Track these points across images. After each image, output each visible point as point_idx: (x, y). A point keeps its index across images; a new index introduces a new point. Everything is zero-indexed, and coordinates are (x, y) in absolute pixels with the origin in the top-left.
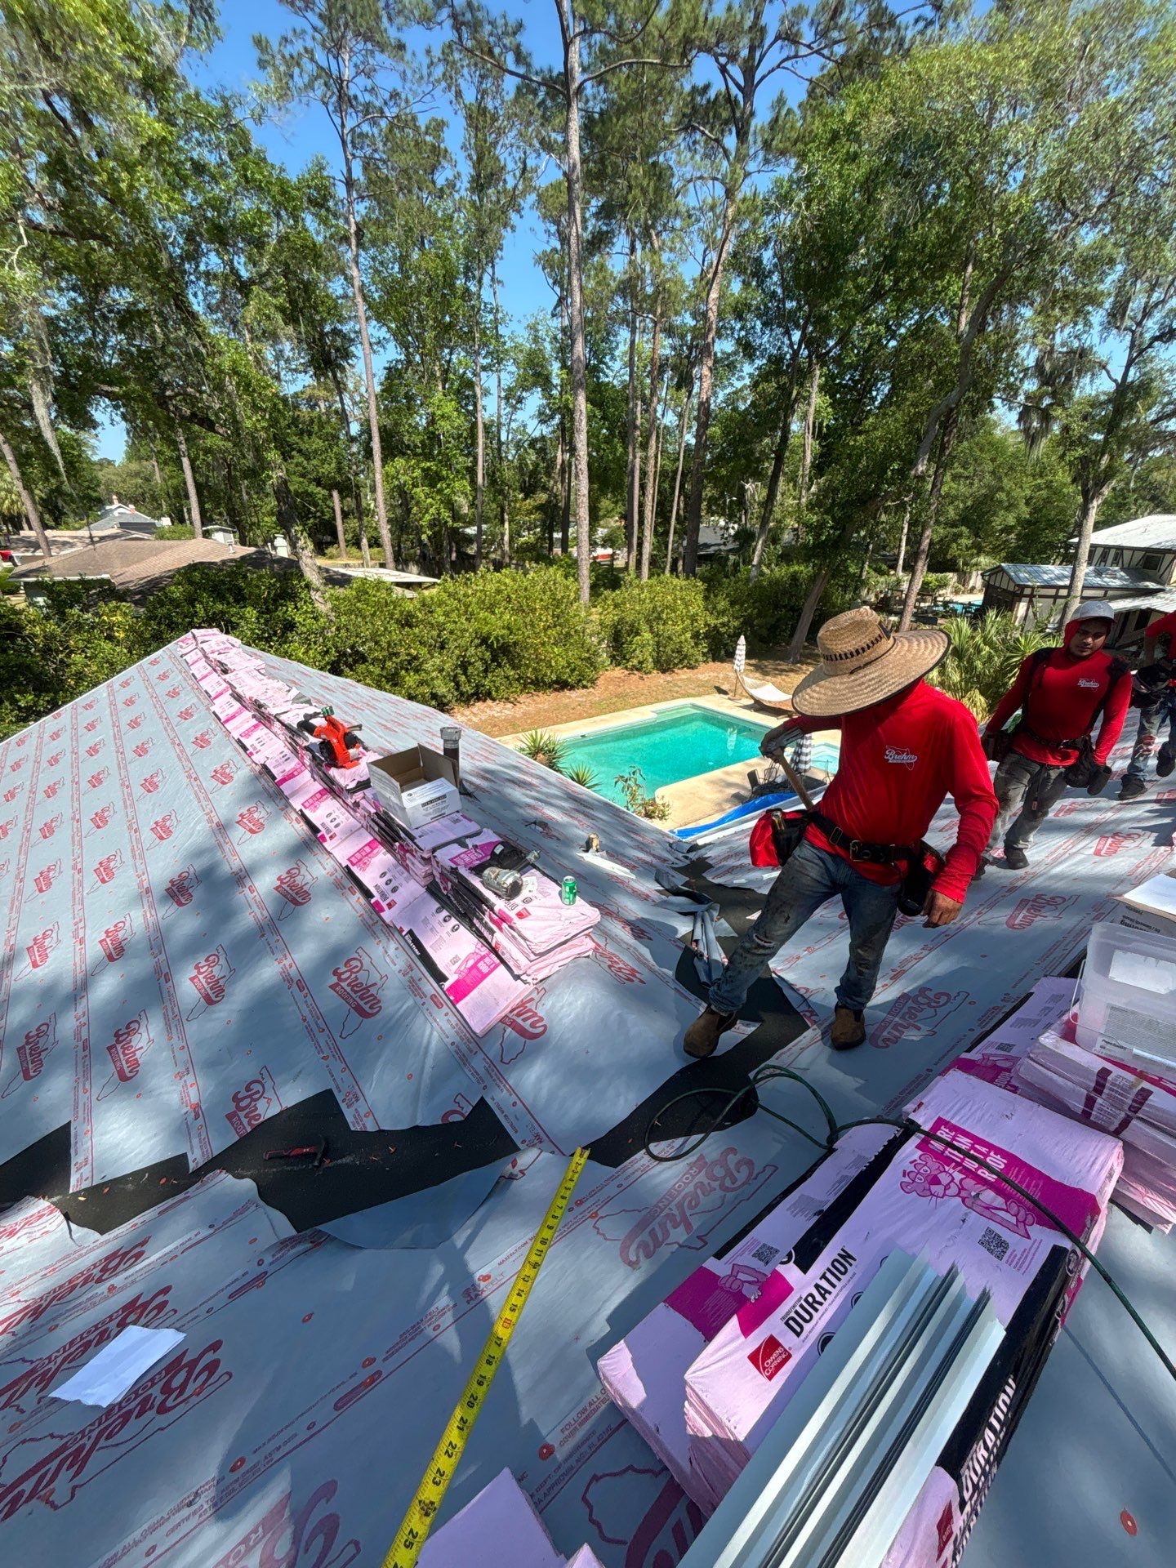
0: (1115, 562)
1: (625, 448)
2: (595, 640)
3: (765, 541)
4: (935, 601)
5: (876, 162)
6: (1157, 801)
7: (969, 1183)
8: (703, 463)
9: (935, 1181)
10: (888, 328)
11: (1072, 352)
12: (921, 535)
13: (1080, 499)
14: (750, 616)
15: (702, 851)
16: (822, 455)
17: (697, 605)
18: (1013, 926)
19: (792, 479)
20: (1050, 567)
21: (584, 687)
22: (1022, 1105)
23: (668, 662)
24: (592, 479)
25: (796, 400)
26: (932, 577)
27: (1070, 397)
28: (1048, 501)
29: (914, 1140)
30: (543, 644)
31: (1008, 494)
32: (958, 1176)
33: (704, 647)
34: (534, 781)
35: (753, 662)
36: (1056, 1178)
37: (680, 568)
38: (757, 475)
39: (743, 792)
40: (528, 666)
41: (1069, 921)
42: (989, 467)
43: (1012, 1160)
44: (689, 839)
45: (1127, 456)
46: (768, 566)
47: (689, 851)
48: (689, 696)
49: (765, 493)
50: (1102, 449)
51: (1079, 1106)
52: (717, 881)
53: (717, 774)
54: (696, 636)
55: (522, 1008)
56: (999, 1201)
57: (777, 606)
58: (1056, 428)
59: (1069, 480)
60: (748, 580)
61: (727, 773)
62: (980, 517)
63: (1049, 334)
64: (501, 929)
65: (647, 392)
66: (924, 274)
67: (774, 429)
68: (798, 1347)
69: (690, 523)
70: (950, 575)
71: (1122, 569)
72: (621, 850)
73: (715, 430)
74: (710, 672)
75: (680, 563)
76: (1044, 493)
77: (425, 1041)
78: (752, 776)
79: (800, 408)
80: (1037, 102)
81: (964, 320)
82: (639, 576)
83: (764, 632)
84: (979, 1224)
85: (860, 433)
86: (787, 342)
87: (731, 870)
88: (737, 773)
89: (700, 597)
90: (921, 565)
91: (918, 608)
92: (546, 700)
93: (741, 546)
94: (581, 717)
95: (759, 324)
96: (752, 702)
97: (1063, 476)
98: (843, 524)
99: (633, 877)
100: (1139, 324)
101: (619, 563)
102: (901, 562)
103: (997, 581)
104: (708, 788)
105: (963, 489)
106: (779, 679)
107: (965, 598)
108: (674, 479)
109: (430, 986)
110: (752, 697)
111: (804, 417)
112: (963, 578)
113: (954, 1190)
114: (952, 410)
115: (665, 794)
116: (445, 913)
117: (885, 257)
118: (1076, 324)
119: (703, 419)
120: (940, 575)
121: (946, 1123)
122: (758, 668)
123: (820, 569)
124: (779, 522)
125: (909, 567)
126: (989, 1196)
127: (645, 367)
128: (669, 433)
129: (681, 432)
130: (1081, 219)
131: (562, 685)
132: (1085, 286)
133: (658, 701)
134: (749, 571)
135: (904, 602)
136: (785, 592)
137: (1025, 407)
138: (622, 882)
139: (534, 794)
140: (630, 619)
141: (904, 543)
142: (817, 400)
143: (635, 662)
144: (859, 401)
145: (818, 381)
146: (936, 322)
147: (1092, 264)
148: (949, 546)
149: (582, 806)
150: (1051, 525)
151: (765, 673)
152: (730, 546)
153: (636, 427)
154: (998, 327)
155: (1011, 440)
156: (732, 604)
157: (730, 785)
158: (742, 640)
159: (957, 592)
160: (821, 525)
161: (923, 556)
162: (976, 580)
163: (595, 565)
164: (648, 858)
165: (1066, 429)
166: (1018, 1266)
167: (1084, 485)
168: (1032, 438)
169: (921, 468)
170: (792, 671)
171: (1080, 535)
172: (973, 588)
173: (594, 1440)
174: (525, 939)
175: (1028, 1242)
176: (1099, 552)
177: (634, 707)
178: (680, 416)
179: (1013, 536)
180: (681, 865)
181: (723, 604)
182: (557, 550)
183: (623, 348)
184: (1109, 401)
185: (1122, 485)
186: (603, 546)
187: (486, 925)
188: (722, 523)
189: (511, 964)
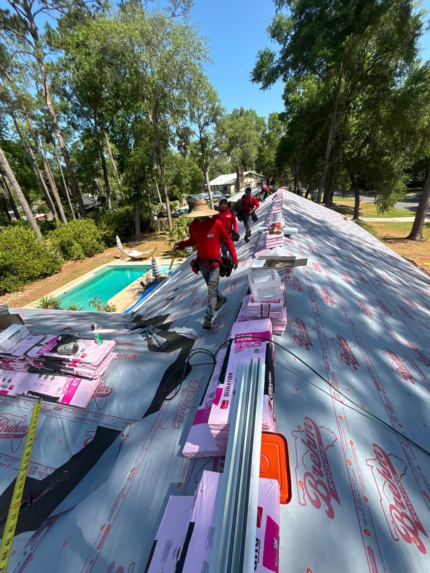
0: (218, 190)
1: (32, 169)
2: (53, 252)
3: (111, 199)
4: (175, 210)
5: (98, 58)
6: (249, 249)
7: (248, 343)
8: (73, 173)
9: (241, 347)
10: (126, 119)
11: (184, 128)
12: (164, 190)
13: (203, 173)
14: (116, 227)
15: (137, 313)
16: (120, 166)
17: (94, 228)
18: (232, 290)
19: (112, 176)
20: (203, 194)
21: (56, 273)
22: (250, 322)
23: (91, 252)
24: (21, 184)
25: (102, 146)
26: (172, 203)
27: (190, 142)
28: (195, 174)
29: (233, 342)
30: (27, 261)
31: (184, 173)
32: (245, 343)
33: (103, 244)
34: (53, 316)
35: (124, 244)
36: (262, 332)
37: (80, 216)
38: (98, 175)
39: (141, 290)
40: (23, 272)
41: (243, 283)
42: (175, 165)
43: (253, 334)
44: (130, 312)
45: (209, 159)
46: (116, 209)
47: (132, 315)
48: (105, 263)
49: (104, 182)
50: (203, 157)
51: (260, 316)
52: (147, 319)
53: (129, 287)
54: (98, 240)
55: (99, 388)
56: (254, 343)
57: (125, 222)
58: (189, 152)
59: (198, 167)
60: (110, 215)
61: (132, 286)
62: (178, 181)
63: (177, 122)
64: (76, 366)
65: (33, 144)
66: (131, 100)
67: (98, 157)
68: (229, 399)
69: (77, 197)
70: (177, 201)
71: (220, 191)
72: (106, 325)
73: (73, 159)
74: (109, 252)
75: (79, 214)
76: (193, 172)
77: (60, 425)
78: (142, 283)
79: (105, 149)
80: (146, 46)
81: (150, 117)
82: (62, 221)
83: (124, 232)
84: (252, 349)
85: (131, 157)
86: (90, 124)
87: (150, 314)
88: (136, 284)
89: (94, 225)
90: (167, 199)
91: (171, 214)
92: (39, 285)
93: (102, 203)
94: (60, 286)
95: (75, 116)
96: (130, 258)
97: (196, 166)
98: (137, 189)
99: (117, 330)
100: (199, 120)
101: (50, 219)
102: (160, 200)
103: (190, 201)
104: (127, 293)
105: (170, 173)
106: (137, 248)
107: (184, 208)
108: (62, 181)
109: (51, 405)
110: (130, 257)
111: (108, 152)
112: (181, 202)
113: (245, 346)
114: (158, 147)
115: (111, 302)
116: (44, 376)
117: (115, 93)
118: (183, 120)
119: (66, 155)
120: (174, 202)
121: (238, 335)
122: (127, 246)
123: (135, 206)
124: (113, 192)
125: (164, 201)
126: (252, 343)
127: (27, 133)
128: (51, 162)
129: (57, 161)
130: (172, 87)
131: (45, 275)
132: (181, 108)
133: (93, 269)
134: (109, 212)
135: (167, 213)
136: (126, 217)
137: (178, 145)
138: (114, 334)
139: (56, 320)
140: (66, 239)
141: (159, 193)
142: (110, 146)
143: (76, 256)
144: (126, 145)
145: (108, 139)
146: (141, 118)
147: (180, 102)
148: (173, 192)
149: (81, 317)
150: (198, 181)
151: (131, 247)
152: (97, 204)
153: (33, 160)
154: (161, 120)
155: (178, 156)
156: (108, 225)
157: (135, 290)
158: (117, 237)
159: (181, 206)
160: (130, 191)
161: (167, 196)
162: (185, 202)
163: (38, 221)
164: (119, 323)
165: (192, 152)
166: (262, 352)
167: (202, 168)
168: (184, 155)
169: (156, 167)
170: (140, 244)
171: (206, 183)
172: (185, 204)
173: (191, 470)
174: (89, 363)
175: (262, 347)
176: (213, 187)
177: (83, 274)
178: (54, 154)
179: (189, 186)
180: (131, 321)
181: (104, 226)
182: (14, 219)
183: (11, 125)
184: (199, 143)
185: (211, 167)
186: (39, 213)
187: (68, 369)
188: (90, 195)
189: (87, 376)
